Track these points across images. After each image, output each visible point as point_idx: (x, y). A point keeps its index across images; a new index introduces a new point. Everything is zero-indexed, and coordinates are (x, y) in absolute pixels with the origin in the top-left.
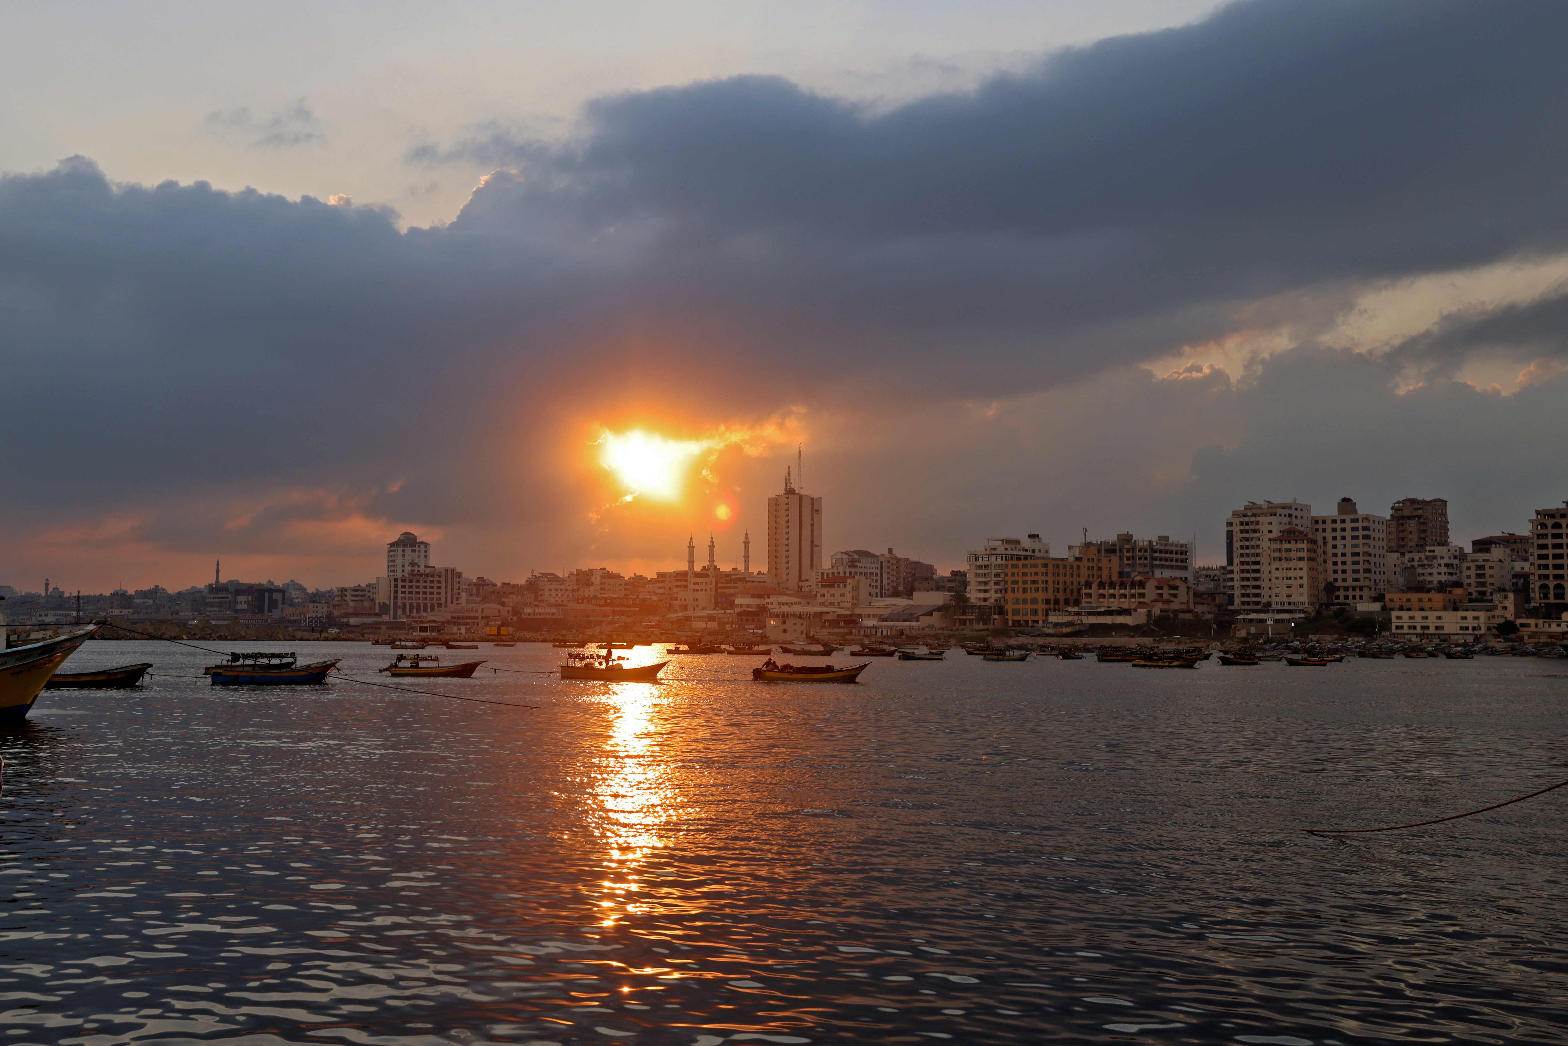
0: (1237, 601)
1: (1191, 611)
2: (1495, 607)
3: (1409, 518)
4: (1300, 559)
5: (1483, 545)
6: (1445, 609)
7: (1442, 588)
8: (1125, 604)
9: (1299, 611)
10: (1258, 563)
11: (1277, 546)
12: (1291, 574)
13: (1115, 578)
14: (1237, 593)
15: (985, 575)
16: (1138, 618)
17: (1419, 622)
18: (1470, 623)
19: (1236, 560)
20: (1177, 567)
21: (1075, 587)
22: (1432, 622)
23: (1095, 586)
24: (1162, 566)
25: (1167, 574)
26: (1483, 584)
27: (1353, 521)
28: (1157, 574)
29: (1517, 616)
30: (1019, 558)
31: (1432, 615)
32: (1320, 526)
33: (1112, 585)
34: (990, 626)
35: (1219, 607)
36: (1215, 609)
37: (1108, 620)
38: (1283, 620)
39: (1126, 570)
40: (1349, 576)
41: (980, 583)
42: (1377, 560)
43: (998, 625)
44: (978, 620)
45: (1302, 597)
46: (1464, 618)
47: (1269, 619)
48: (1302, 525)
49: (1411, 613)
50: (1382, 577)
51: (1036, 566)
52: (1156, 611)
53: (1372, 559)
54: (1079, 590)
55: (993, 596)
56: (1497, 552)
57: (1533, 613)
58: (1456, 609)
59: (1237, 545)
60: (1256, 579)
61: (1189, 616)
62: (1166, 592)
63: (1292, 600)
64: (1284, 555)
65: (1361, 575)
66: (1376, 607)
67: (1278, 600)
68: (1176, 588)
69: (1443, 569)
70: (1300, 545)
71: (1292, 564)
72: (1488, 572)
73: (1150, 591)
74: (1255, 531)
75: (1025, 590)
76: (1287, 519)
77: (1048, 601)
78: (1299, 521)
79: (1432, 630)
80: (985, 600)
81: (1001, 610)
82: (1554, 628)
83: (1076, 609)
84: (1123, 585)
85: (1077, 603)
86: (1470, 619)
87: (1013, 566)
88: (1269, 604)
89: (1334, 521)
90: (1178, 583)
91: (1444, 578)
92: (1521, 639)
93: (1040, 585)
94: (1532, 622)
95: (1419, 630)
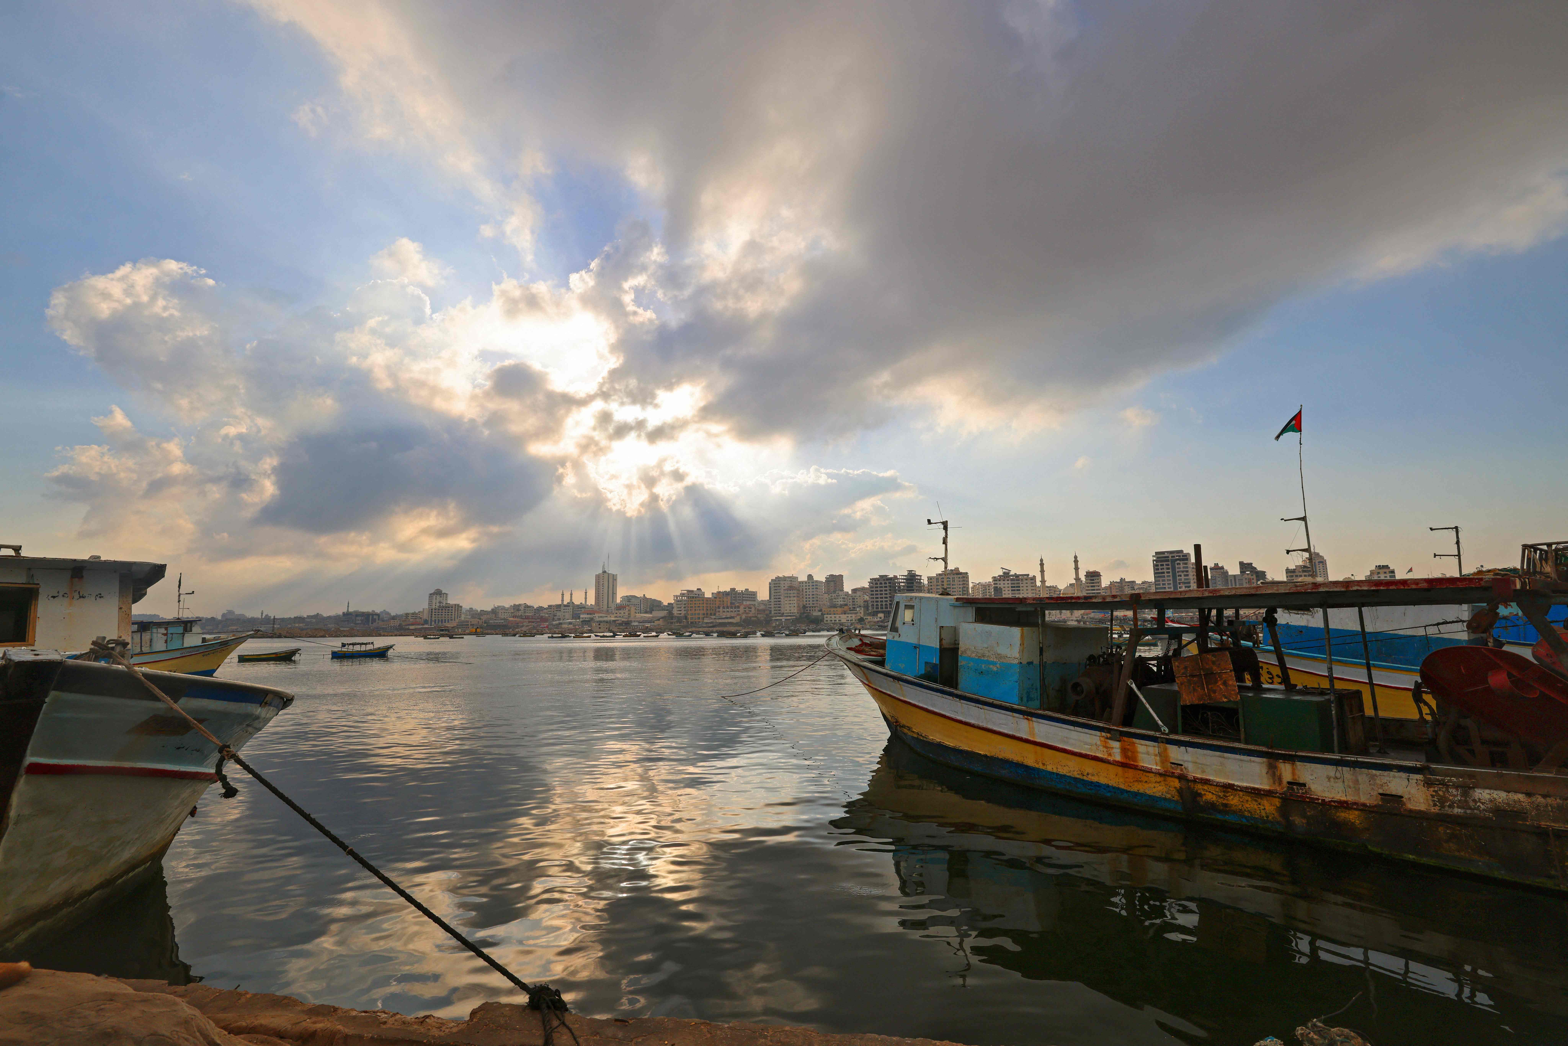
0: (773, 612)
1: (756, 617)
3: (831, 581)
4: (795, 597)
5: (854, 591)
6: (842, 614)
7: (841, 606)
8: (733, 614)
9: (794, 616)
10: (780, 598)
11: (786, 592)
12: (791, 602)
13: (729, 604)
14: (773, 609)
15: (680, 604)
16: (737, 620)
17: (833, 619)
18: (849, 619)
19: (773, 598)
20: (751, 600)
21: (714, 608)
22: (837, 619)
23: (721, 608)
24: (746, 600)
25: (748, 603)
26: (854, 605)
27: (812, 583)
28: (744, 603)
30: (693, 597)
31: (837, 616)
32: (801, 585)
33: (728, 607)
34: (682, 624)
35: (766, 615)
36: (764, 615)
37: (726, 621)
38: (788, 619)
39: (733, 601)
40: (811, 602)
41: (678, 607)
42: (820, 597)
43: (685, 624)
44: (677, 622)
45: (795, 610)
46: (848, 617)
47: (783, 619)
49: (831, 616)
50: (822, 603)
51: (699, 600)
52: (744, 617)
53: (819, 597)
54: (716, 610)
55: (683, 612)
56: (859, 593)
57: (869, 614)
58: (845, 614)
59: (773, 592)
60: (779, 604)
61: (753, 618)
62: (747, 609)
63: (792, 611)
64: (789, 595)
65: (815, 602)
66: (820, 613)
67: (787, 612)
68: (751, 608)
69: (842, 600)
70: (794, 592)
71: (792, 599)
72: (856, 600)
73: (742, 609)
74: (779, 587)
75: (695, 610)
76: (790, 582)
77: (704, 614)
78: (794, 583)
79: (837, 621)
80: (680, 614)
81: (686, 618)
83: (714, 617)
84: (732, 608)
85: (715, 614)
87: (691, 601)
88: (784, 613)
89: (806, 583)
90: (752, 606)
91: (842, 603)
92: (865, 624)
93: (701, 608)
94: (869, 617)
95: (833, 622)
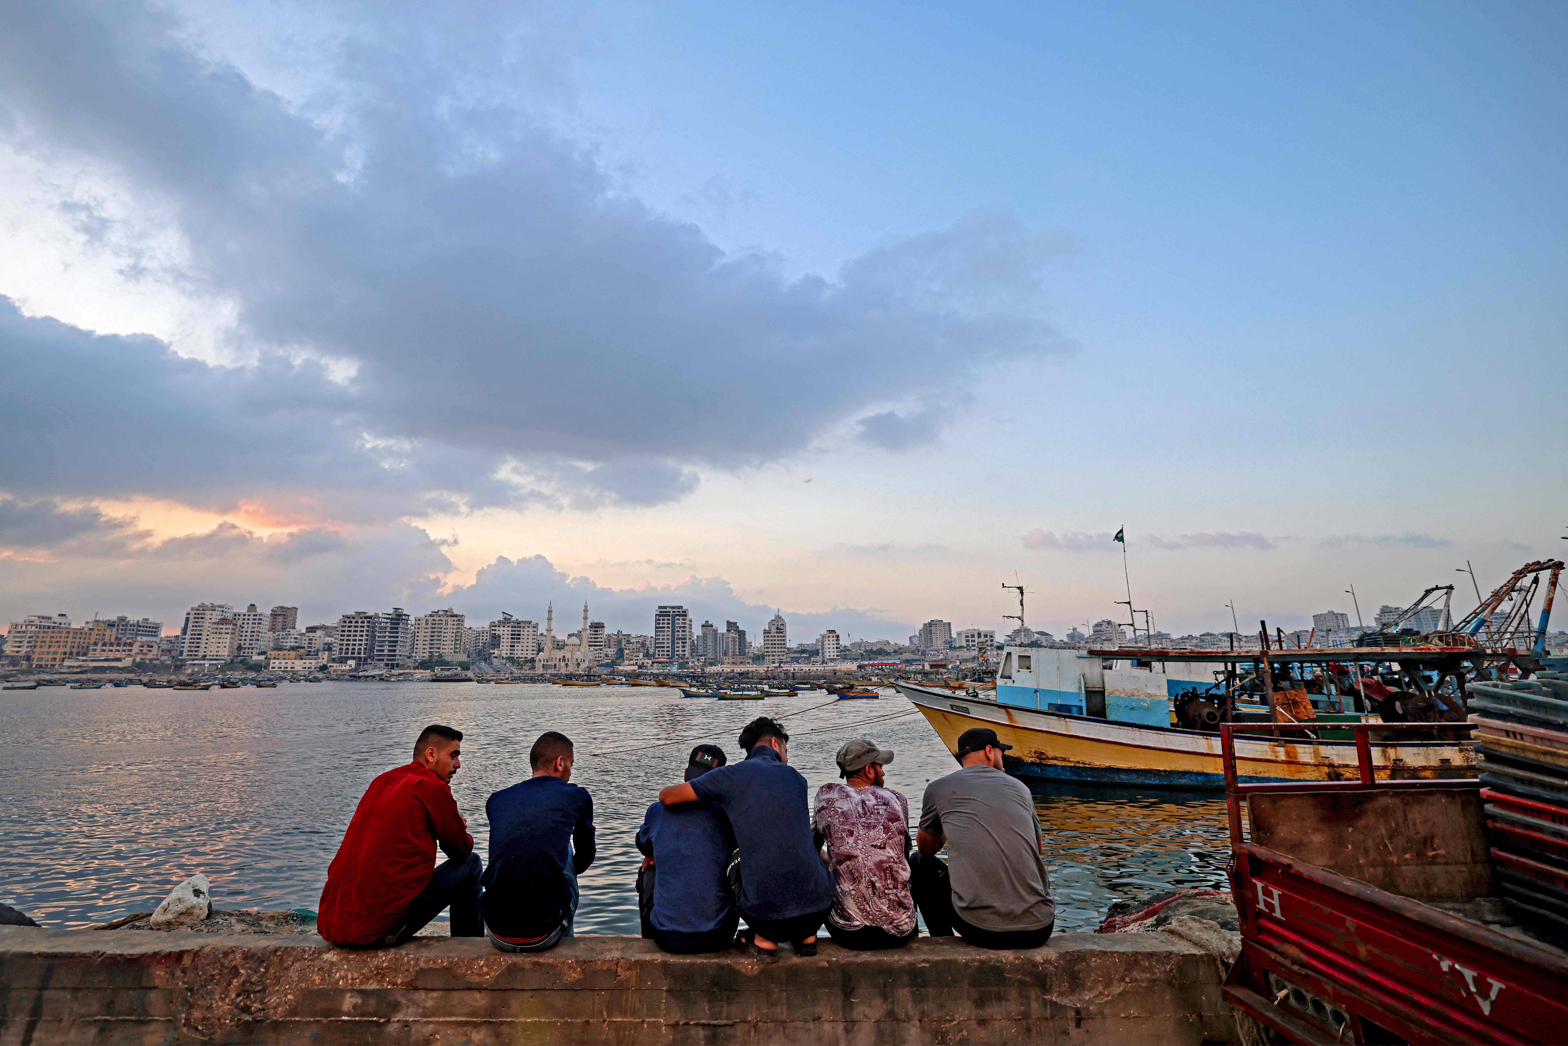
0: (185, 654)
1: (158, 659)
2: (319, 658)
3: (279, 615)
4: (227, 633)
5: (311, 629)
6: (295, 659)
7: (293, 649)
8: (118, 655)
9: (222, 660)
10: (201, 635)
11: (216, 626)
12: (221, 641)
13: (113, 640)
14: (185, 650)
15: (21, 637)
16: (127, 662)
17: (283, 665)
18: (307, 665)
19: (189, 633)
20: (152, 636)
21: (85, 645)
22: (289, 666)
23: (100, 645)
24: (142, 635)
25: (145, 639)
26: (310, 647)
27: (254, 615)
28: (139, 638)
29: (328, 662)
30: (49, 627)
31: (290, 662)
32: (237, 617)
33: (112, 644)
34: (19, 668)
35: (173, 657)
36: (171, 658)
37: (106, 664)
38: (213, 664)
39: (120, 636)
40: (248, 642)
41: (16, 642)
42: (263, 635)
43: (24, 667)
44: (9, 665)
45: (225, 652)
46: (305, 663)
47: (207, 663)
48: (230, 616)
49: (279, 661)
50: (264, 643)
51: (61, 632)
52: (138, 659)
53: (260, 635)
54: (88, 647)
55: (24, 650)
56: (319, 633)
57: (334, 660)
58: (301, 659)
59: (190, 625)
60: (198, 643)
61: (158, 662)
62: (145, 649)
63: (218, 654)
64: (219, 631)
65: (253, 642)
66: (262, 657)
67: (211, 654)
68: (152, 647)
69: (293, 640)
70: (228, 626)
71: (222, 636)
72: (314, 642)
73: (136, 648)
74: (202, 618)
75: (50, 647)
76: (221, 613)
77: (65, 653)
78: (226, 615)
79: (289, 669)
80: (18, 652)
81: (28, 658)
82: (344, 668)
83: (85, 658)
84: (119, 645)
85: (85, 654)
86: (307, 664)
87: (44, 632)
88: (205, 656)
89: (245, 615)
90: (154, 644)
91: (292, 644)
92: (330, 672)
93: (61, 644)
94: (335, 665)
95: (283, 669)
